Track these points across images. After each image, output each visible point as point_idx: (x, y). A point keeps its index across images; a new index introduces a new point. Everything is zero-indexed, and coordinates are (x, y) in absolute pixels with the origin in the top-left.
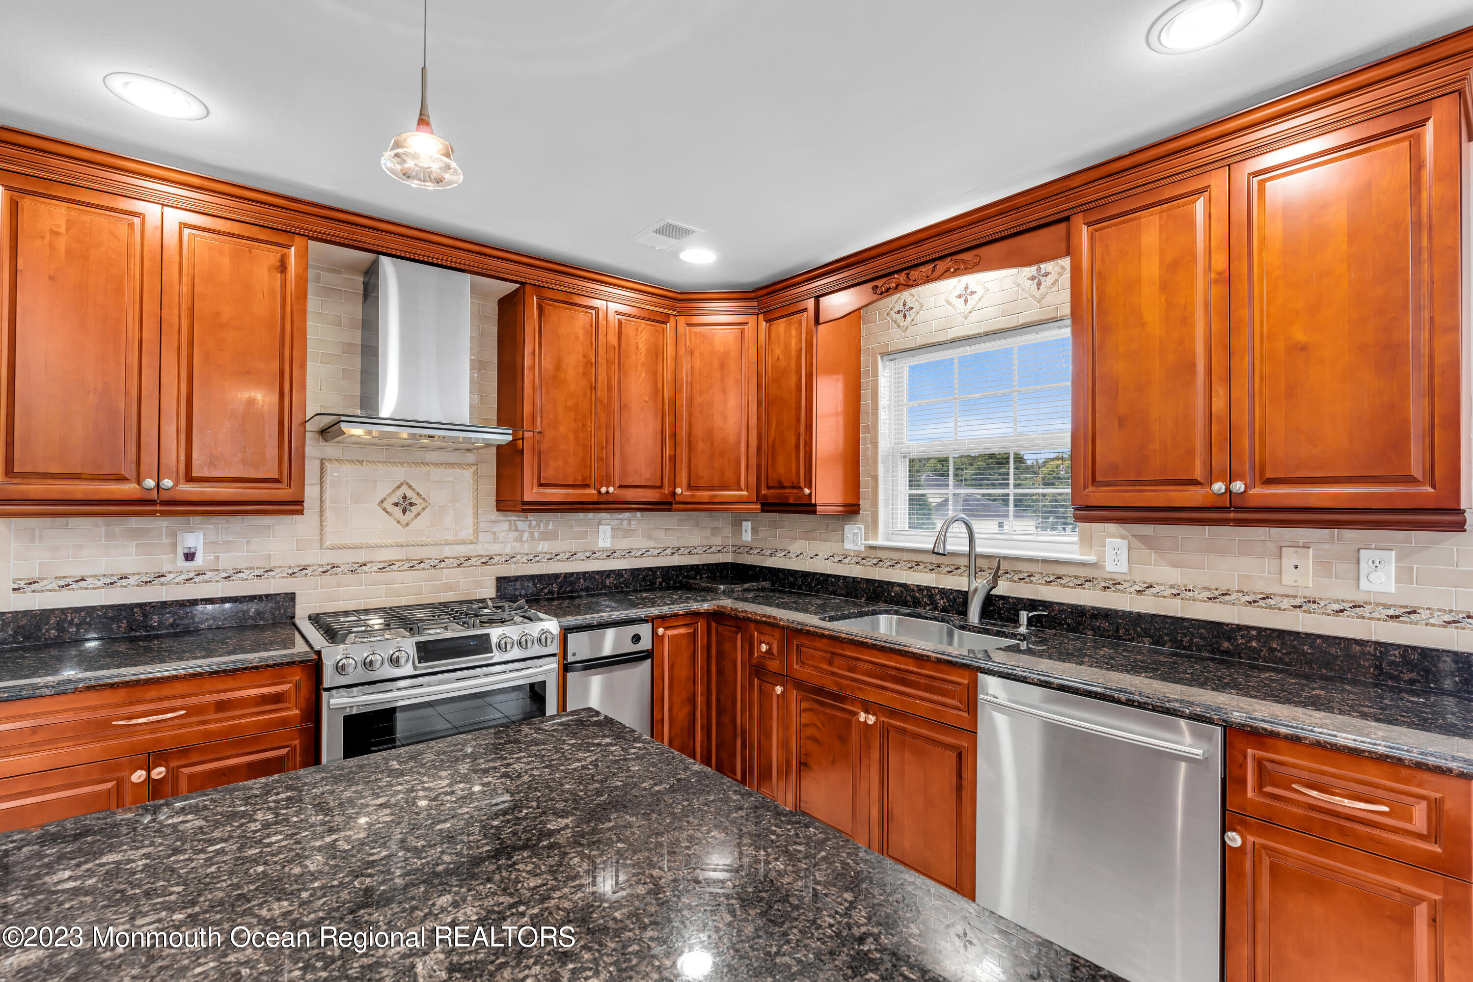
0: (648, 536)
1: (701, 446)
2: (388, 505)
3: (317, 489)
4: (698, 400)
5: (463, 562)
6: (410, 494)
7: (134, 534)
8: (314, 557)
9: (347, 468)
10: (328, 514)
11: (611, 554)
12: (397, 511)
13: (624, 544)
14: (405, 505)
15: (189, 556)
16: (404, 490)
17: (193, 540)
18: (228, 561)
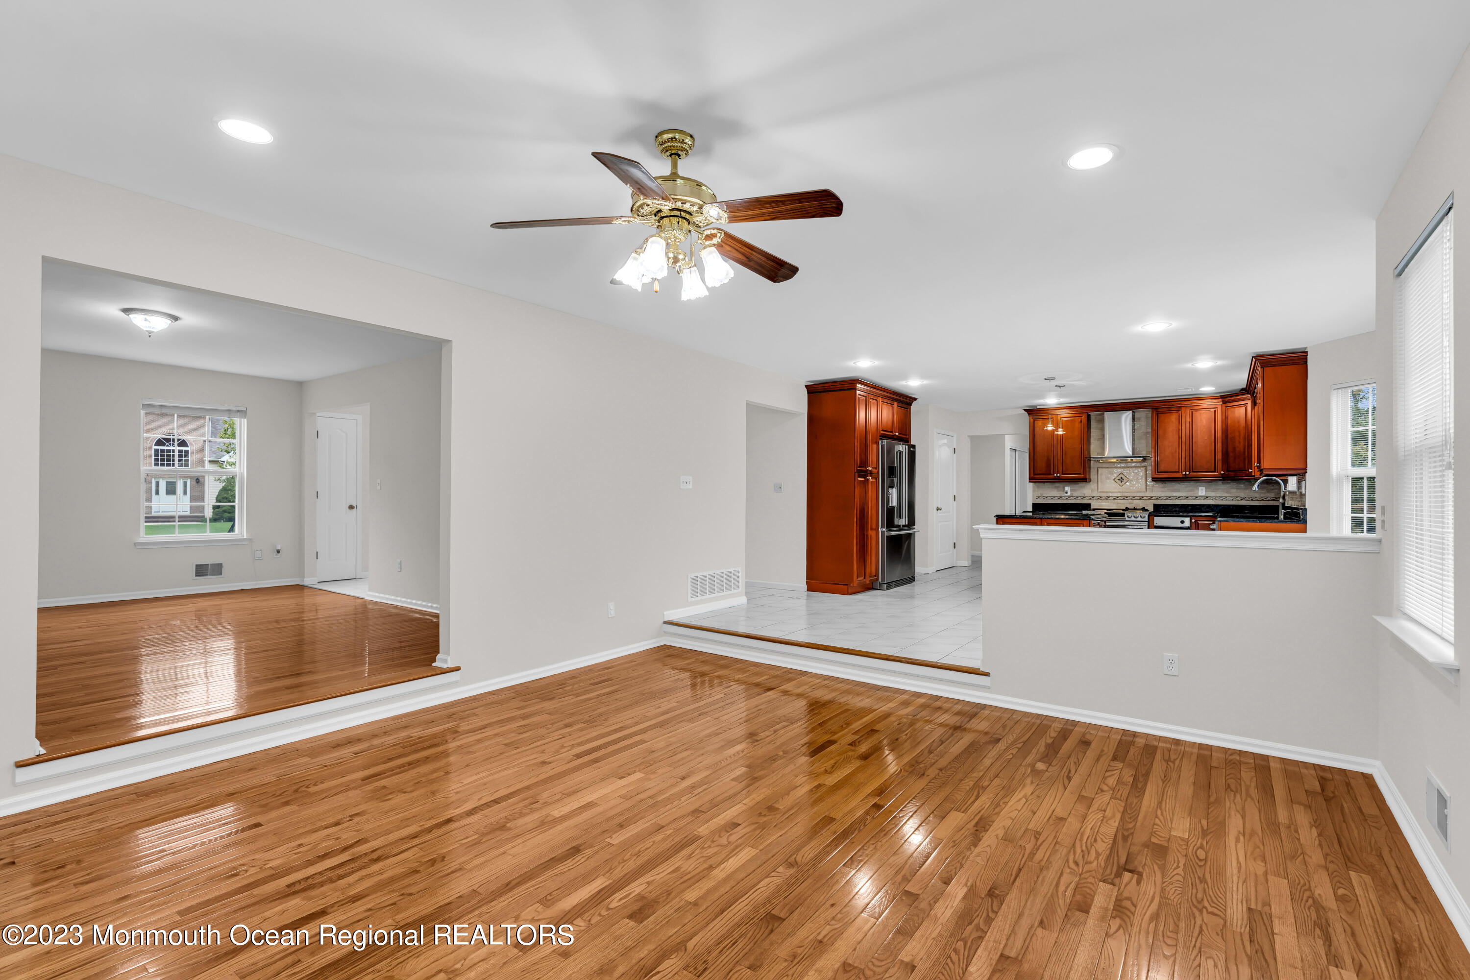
0: (1227, 492)
1: (1231, 454)
2: (1116, 480)
3: (1096, 477)
4: (1230, 436)
5: (1141, 498)
6: (1123, 476)
7: (1057, 487)
8: (1096, 494)
9: (1104, 469)
10: (1099, 483)
11: (1206, 498)
12: (1119, 482)
13: (1213, 494)
14: (1121, 480)
15: (1067, 493)
16: (1121, 475)
17: (1067, 489)
18: (1075, 494)
